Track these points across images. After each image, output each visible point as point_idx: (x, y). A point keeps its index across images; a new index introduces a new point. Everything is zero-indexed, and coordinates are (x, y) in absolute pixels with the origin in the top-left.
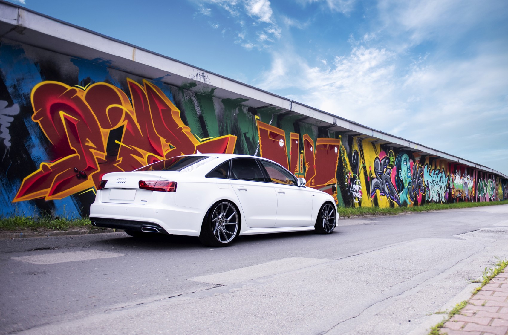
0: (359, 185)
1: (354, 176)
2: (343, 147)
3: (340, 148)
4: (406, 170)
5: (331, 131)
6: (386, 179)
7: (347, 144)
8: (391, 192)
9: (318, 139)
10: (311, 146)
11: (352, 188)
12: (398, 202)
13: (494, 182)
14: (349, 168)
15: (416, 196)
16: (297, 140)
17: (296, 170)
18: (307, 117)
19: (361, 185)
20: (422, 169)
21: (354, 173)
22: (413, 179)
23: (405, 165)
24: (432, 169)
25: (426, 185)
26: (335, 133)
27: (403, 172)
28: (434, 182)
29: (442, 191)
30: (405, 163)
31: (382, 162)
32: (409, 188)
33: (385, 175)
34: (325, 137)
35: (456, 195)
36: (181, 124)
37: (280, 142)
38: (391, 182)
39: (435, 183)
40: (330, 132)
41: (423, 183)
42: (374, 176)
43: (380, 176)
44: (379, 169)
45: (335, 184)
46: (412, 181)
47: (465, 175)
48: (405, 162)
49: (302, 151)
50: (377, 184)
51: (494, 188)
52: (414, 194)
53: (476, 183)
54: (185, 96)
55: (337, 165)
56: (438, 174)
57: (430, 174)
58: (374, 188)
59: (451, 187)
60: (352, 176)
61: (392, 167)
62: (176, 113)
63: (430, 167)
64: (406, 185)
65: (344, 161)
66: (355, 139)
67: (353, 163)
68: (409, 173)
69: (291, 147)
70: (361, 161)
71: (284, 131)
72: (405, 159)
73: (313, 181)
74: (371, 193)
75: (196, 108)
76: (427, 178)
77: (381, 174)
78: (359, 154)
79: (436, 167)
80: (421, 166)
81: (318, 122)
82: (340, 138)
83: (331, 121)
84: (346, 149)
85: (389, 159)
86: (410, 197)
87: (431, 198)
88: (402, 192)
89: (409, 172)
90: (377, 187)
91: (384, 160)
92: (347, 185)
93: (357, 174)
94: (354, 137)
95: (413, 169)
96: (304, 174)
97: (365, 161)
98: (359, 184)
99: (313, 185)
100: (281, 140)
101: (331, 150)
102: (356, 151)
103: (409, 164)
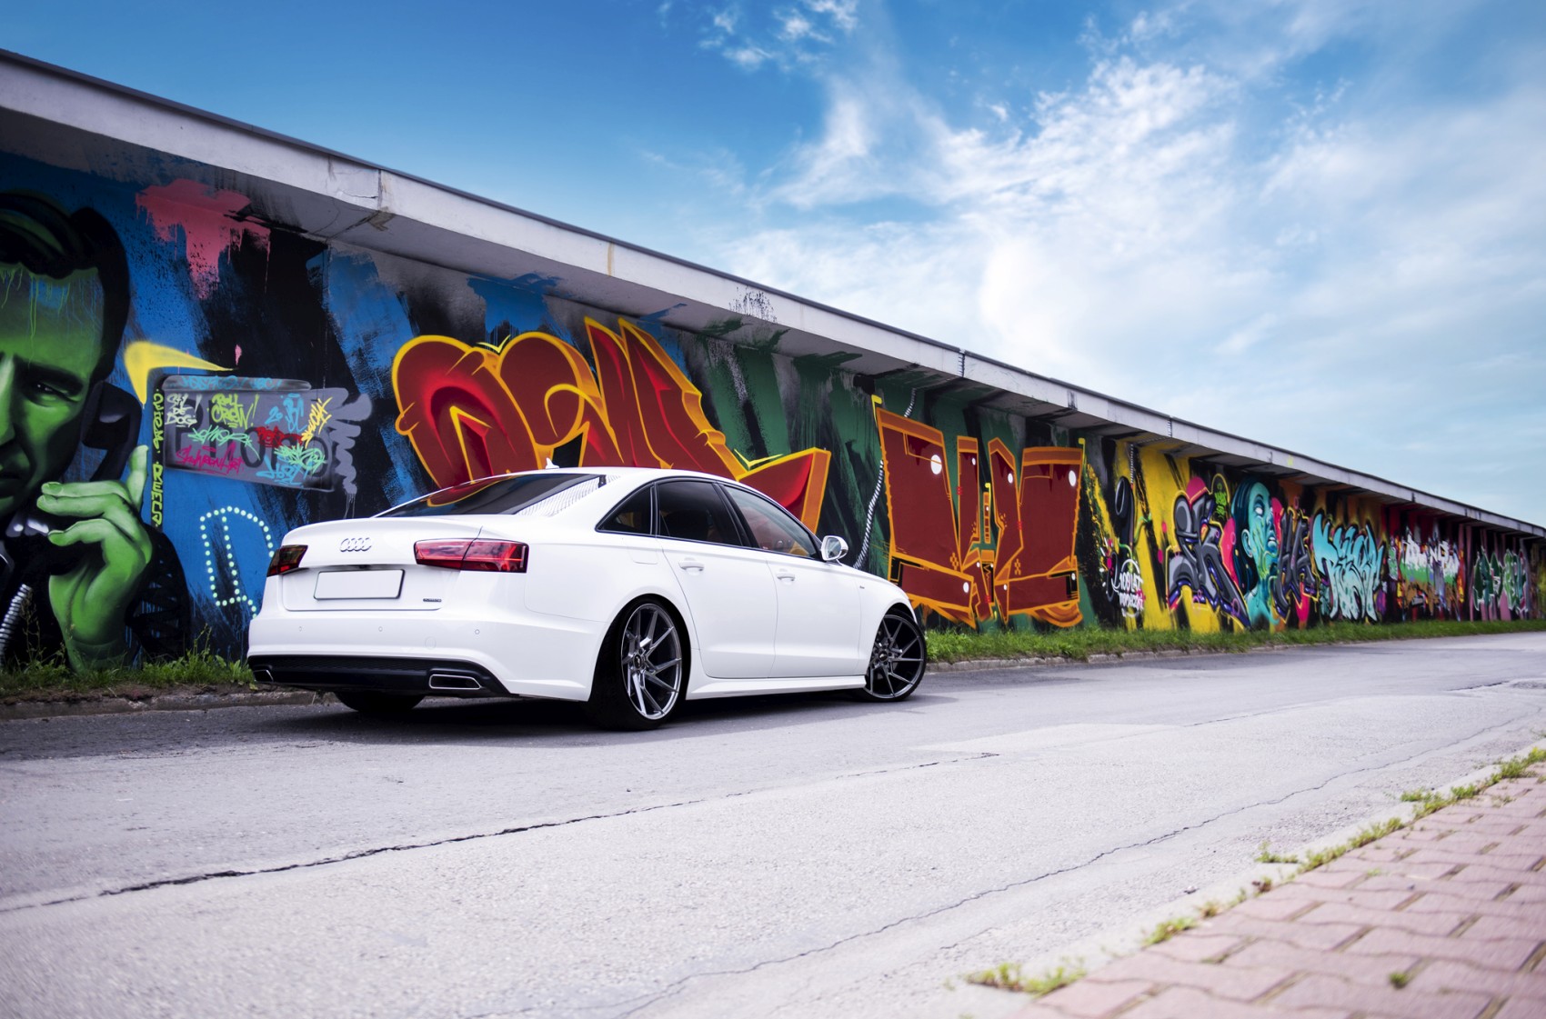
0: (1137, 574)
1: (1121, 549)
2: (1091, 470)
3: (1083, 474)
4: (1262, 531)
5: (1058, 427)
6: (1209, 555)
7: (1100, 461)
8: (1222, 594)
9: (1026, 451)
10: (1010, 470)
11: (1118, 581)
12: (1244, 619)
13: (1524, 561)
14: (1108, 527)
15: (1293, 605)
16: (974, 455)
17: (975, 535)
18: (1003, 393)
19: (1140, 575)
20: (1307, 525)
21: (1121, 542)
22: (1283, 555)
23: (1258, 514)
24: (1335, 526)
25: (1319, 572)
26: (1067, 434)
27: (1254, 535)
28: (1343, 562)
29: (1366, 587)
30: (1259, 511)
31: (1196, 508)
32: (1272, 580)
33: (1206, 544)
34: (1044, 445)
35: (1409, 599)
36: (704, 427)
37: (932, 463)
38: (1221, 563)
39: (1347, 564)
40: (1055, 429)
41: (1310, 566)
42: (1175, 547)
43: (1190, 547)
44: (1189, 529)
45: (1074, 572)
46: (1279, 559)
47: (1432, 539)
48: (1259, 505)
49: (988, 485)
50: (1182, 571)
51: (1523, 579)
52: (1288, 598)
53: (1467, 563)
54: (711, 354)
55: (1077, 519)
56: (1354, 539)
57: (1331, 539)
58: (1177, 582)
59: (1394, 578)
60: (1117, 550)
61: (1224, 522)
62: (692, 398)
63: (1330, 520)
64: (1264, 573)
65: (1094, 508)
66: (1121, 446)
67: (1118, 514)
68: (1272, 538)
69: (959, 474)
70: (1139, 508)
71: (941, 433)
72: (1259, 498)
73: (1018, 564)
74: (1170, 596)
75: (737, 385)
76: (1323, 550)
77: (1195, 541)
78: (1134, 488)
79: (1346, 519)
80: (1304, 517)
81: (1029, 405)
82: (1082, 445)
83: (1060, 399)
84: (1098, 475)
85: (1212, 498)
86: (1276, 607)
87: (1335, 610)
88: (1254, 591)
89: (1272, 536)
90: (1184, 577)
91: (1201, 501)
92: (1104, 573)
93: (1128, 544)
94: (1118, 443)
95: (1281, 526)
96: (993, 547)
97: (1150, 507)
98: (1135, 571)
99: (1018, 576)
100: (936, 458)
101: (1059, 478)
102: (1125, 481)
103: (1269, 512)
